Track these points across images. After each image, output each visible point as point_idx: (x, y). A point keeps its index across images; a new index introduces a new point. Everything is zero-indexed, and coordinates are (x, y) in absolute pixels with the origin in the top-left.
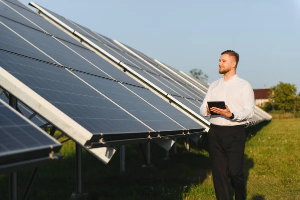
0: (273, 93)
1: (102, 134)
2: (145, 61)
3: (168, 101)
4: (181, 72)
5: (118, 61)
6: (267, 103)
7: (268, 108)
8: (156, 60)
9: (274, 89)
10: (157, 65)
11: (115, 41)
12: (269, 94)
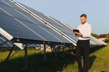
0: (108, 36)
1: (18, 38)
2: (56, 22)
3: (61, 35)
4: (71, 27)
5: (43, 20)
6: (106, 39)
7: (106, 41)
8: (61, 22)
9: (108, 34)
10: (61, 23)
11: (45, 14)
12: (106, 36)
